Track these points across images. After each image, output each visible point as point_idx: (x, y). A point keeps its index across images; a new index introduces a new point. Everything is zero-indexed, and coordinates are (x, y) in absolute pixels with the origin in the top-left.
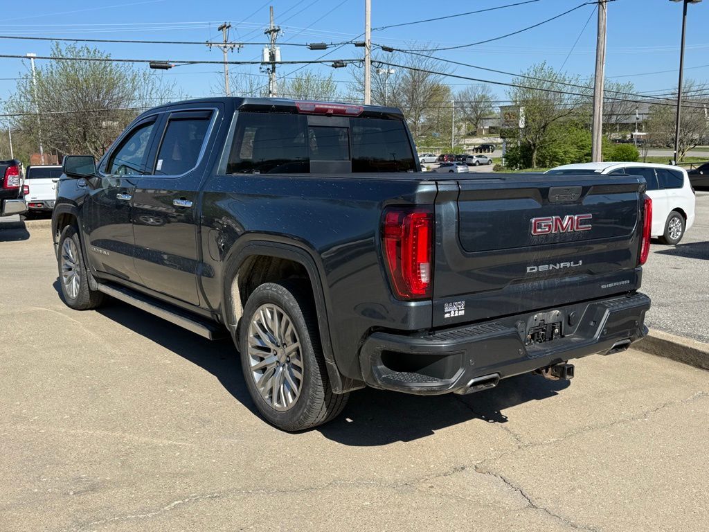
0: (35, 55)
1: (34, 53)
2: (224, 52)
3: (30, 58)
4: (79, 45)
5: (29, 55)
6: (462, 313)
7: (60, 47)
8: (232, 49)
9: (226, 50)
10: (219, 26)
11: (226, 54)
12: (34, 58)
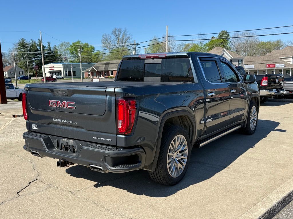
6: (37, 129)
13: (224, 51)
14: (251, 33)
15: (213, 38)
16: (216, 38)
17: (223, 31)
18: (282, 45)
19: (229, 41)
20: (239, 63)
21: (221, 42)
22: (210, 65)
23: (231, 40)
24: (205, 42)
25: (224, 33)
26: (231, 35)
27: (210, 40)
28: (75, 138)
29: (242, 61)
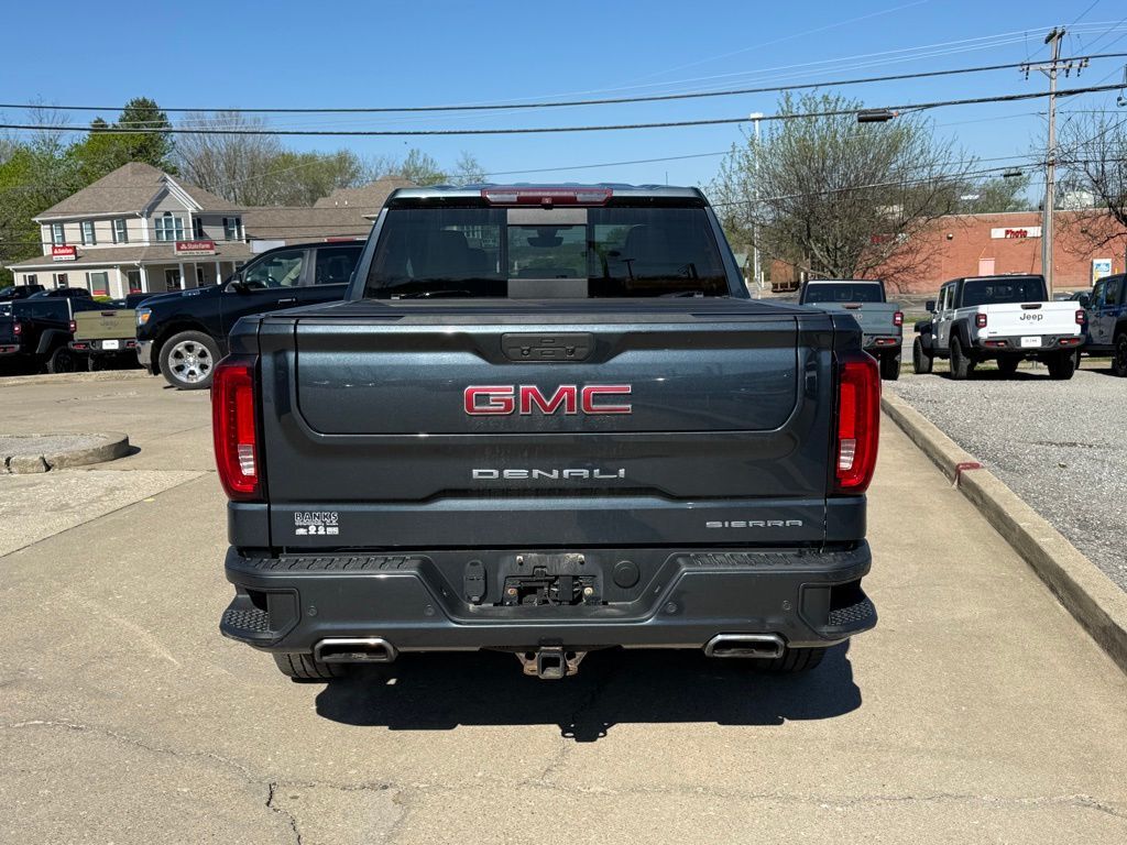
0: (760, 115)
1: (760, 112)
2: (1052, 78)
3: (754, 120)
4: (819, 94)
5: (753, 116)
6: (335, 531)
7: (791, 99)
8: (1068, 71)
9: (1054, 74)
10: (1046, 35)
11: (1053, 81)
12: (759, 119)
13: (165, 180)
14: (248, 121)
15: (99, 127)
16: (114, 126)
17: (141, 99)
18: (357, 171)
19: (170, 142)
20: (226, 230)
21: (137, 144)
22: (114, 232)
23: (174, 139)
24: (67, 140)
25: (143, 112)
26: (174, 120)
27: (88, 132)
28: (600, 541)
29: (238, 222)
